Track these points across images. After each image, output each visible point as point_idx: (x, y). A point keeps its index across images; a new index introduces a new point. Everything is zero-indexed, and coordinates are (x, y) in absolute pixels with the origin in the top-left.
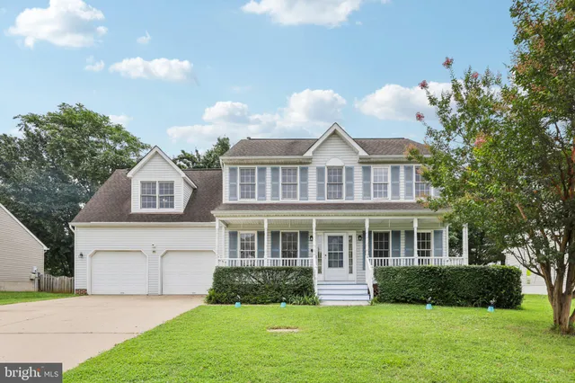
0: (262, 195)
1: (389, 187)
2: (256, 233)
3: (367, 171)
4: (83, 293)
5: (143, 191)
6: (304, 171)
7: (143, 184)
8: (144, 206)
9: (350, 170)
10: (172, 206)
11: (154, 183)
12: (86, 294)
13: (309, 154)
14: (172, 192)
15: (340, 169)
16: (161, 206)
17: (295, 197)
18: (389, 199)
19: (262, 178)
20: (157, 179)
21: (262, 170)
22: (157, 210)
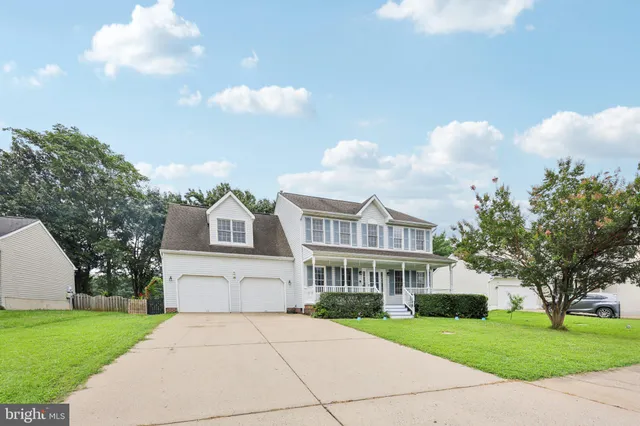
0: (328, 239)
1: (403, 241)
2: (325, 267)
3: (390, 229)
4: (174, 311)
5: (219, 228)
6: (354, 225)
7: (219, 220)
8: (220, 239)
9: (381, 227)
10: (244, 242)
11: (229, 221)
12: (176, 312)
13: (359, 214)
14: (243, 230)
15: (375, 226)
16: (235, 241)
17: (349, 243)
18: (403, 250)
19: (328, 228)
20: (231, 219)
21: (328, 222)
22: (232, 244)
